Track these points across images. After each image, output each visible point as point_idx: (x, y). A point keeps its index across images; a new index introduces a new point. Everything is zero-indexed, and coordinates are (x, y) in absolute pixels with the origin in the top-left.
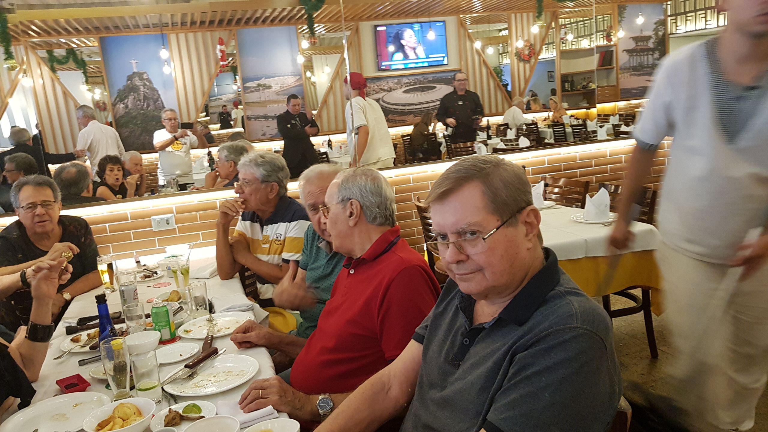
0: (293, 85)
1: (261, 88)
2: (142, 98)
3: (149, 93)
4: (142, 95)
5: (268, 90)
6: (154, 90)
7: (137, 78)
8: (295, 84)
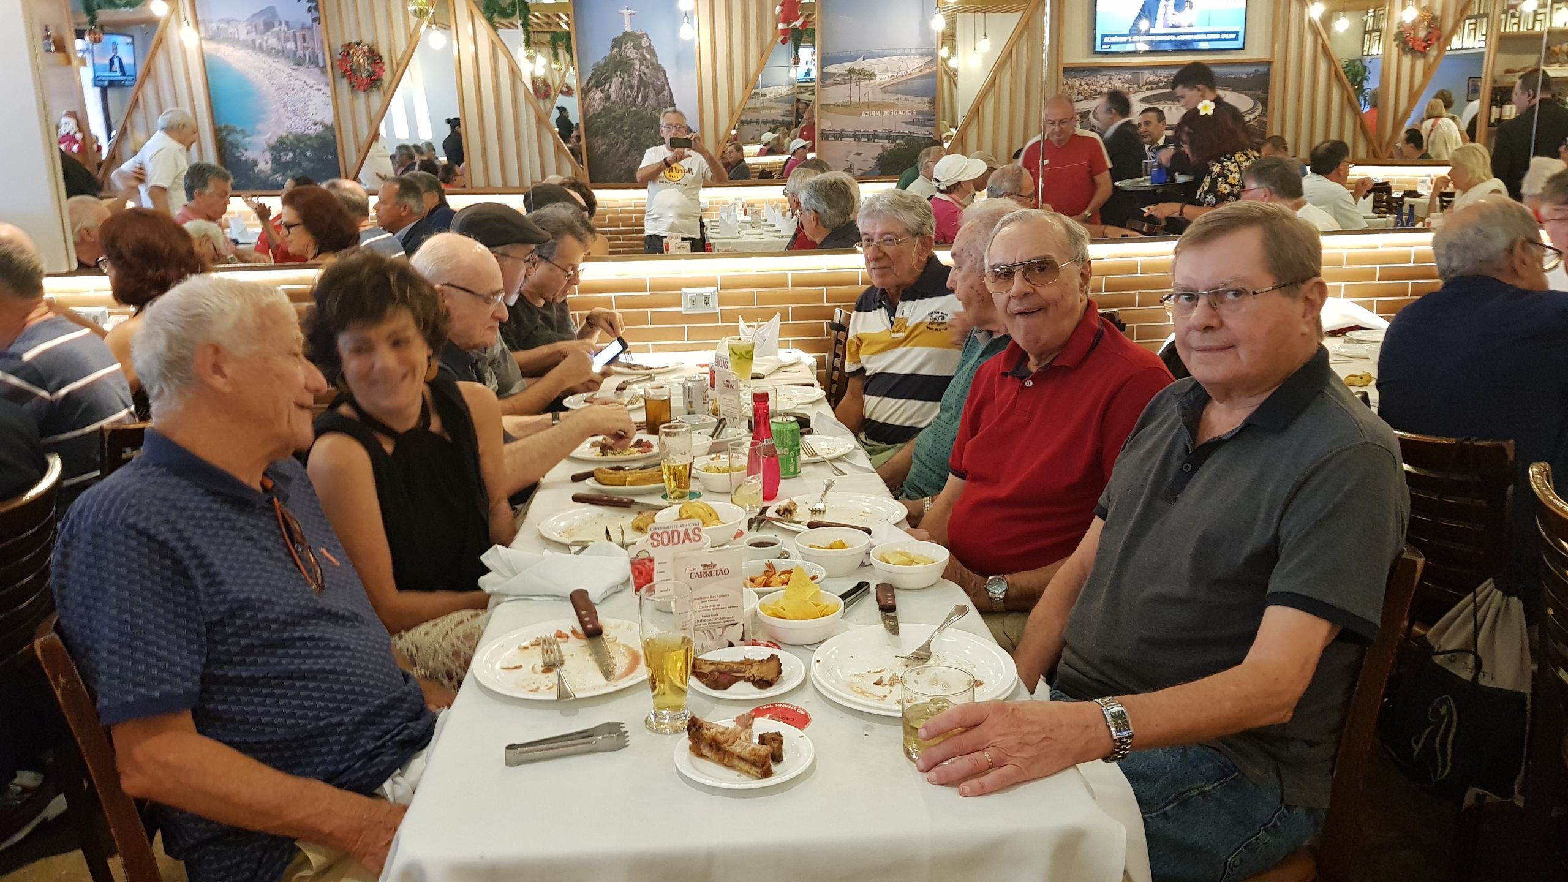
0: (916, 73)
1: (854, 78)
2: (635, 82)
3: (649, 75)
4: (637, 77)
5: (867, 82)
6: (658, 69)
7: (630, 45)
8: (921, 71)
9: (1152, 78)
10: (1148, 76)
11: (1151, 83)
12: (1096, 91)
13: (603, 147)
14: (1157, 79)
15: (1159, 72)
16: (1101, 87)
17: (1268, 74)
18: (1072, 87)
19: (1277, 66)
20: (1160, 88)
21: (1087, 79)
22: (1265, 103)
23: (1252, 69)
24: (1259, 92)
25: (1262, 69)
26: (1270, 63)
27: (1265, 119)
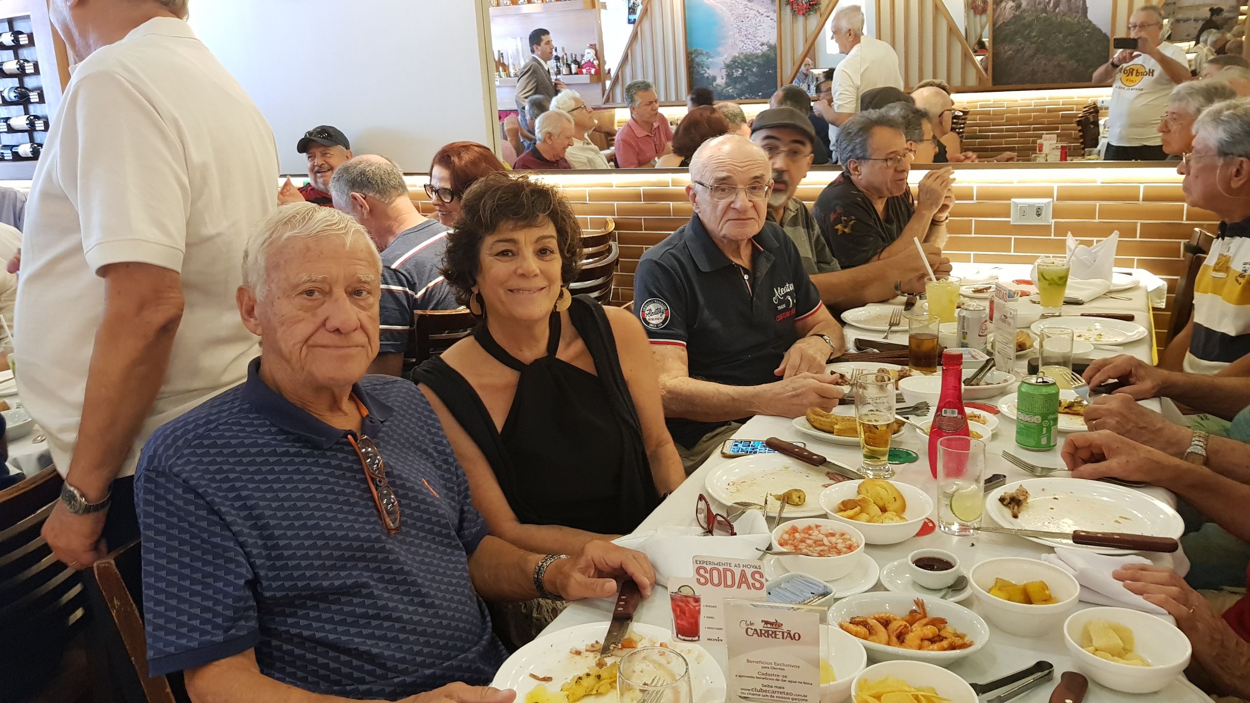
13: (1010, 52)
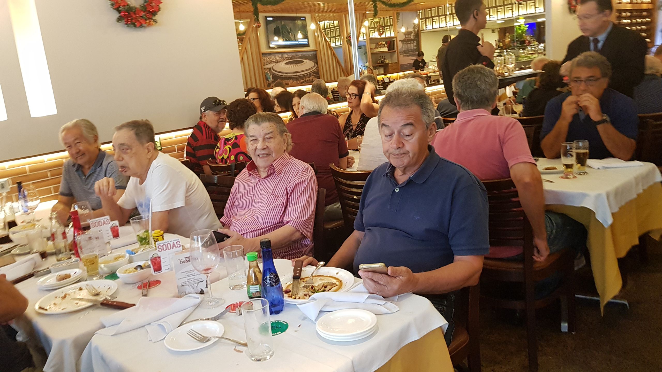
9: (287, 56)
10: (286, 56)
11: (287, 58)
12: (271, 61)
14: (288, 57)
15: (289, 54)
16: (273, 59)
17: (316, 54)
18: (264, 60)
19: (319, 51)
20: (289, 59)
21: (268, 57)
22: (317, 64)
23: (312, 53)
24: (315, 60)
25: (314, 53)
26: (316, 51)
27: (318, 69)
